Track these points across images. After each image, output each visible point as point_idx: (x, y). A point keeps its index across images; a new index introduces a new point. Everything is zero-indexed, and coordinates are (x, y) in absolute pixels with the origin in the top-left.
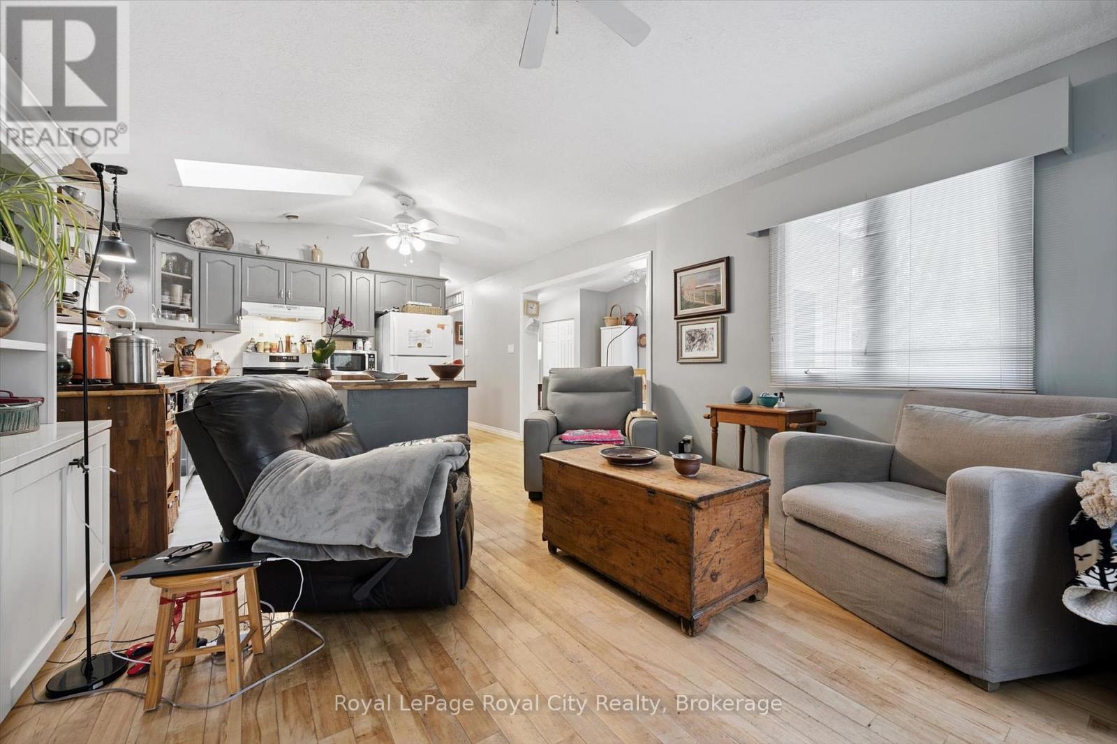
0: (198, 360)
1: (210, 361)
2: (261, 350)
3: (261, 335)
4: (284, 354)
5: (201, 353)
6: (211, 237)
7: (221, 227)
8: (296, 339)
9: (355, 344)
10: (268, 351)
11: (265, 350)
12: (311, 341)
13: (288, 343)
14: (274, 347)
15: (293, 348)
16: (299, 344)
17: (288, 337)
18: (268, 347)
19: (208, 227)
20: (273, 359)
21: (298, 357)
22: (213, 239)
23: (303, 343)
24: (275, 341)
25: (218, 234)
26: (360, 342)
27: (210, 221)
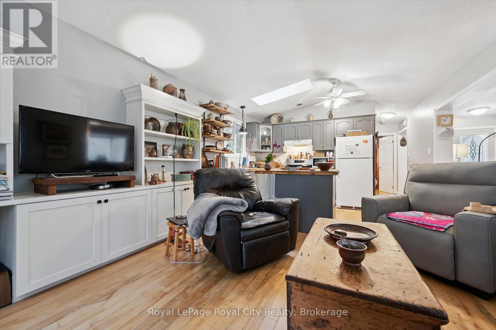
0: (275, 162)
1: (278, 163)
2: (292, 158)
3: (293, 153)
4: (300, 159)
5: (276, 160)
6: (278, 119)
7: (280, 115)
8: (304, 154)
9: (325, 154)
10: (294, 159)
11: (293, 158)
12: (309, 154)
13: (301, 155)
14: (296, 157)
15: (303, 157)
16: (305, 155)
17: (301, 153)
18: (294, 157)
19: (277, 116)
20: (296, 162)
21: (304, 161)
22: (278, 120)
23: (306, 155)
24: (297, 155)
25: (279, 118)
26: (328, 153)
27: (277, 114)
